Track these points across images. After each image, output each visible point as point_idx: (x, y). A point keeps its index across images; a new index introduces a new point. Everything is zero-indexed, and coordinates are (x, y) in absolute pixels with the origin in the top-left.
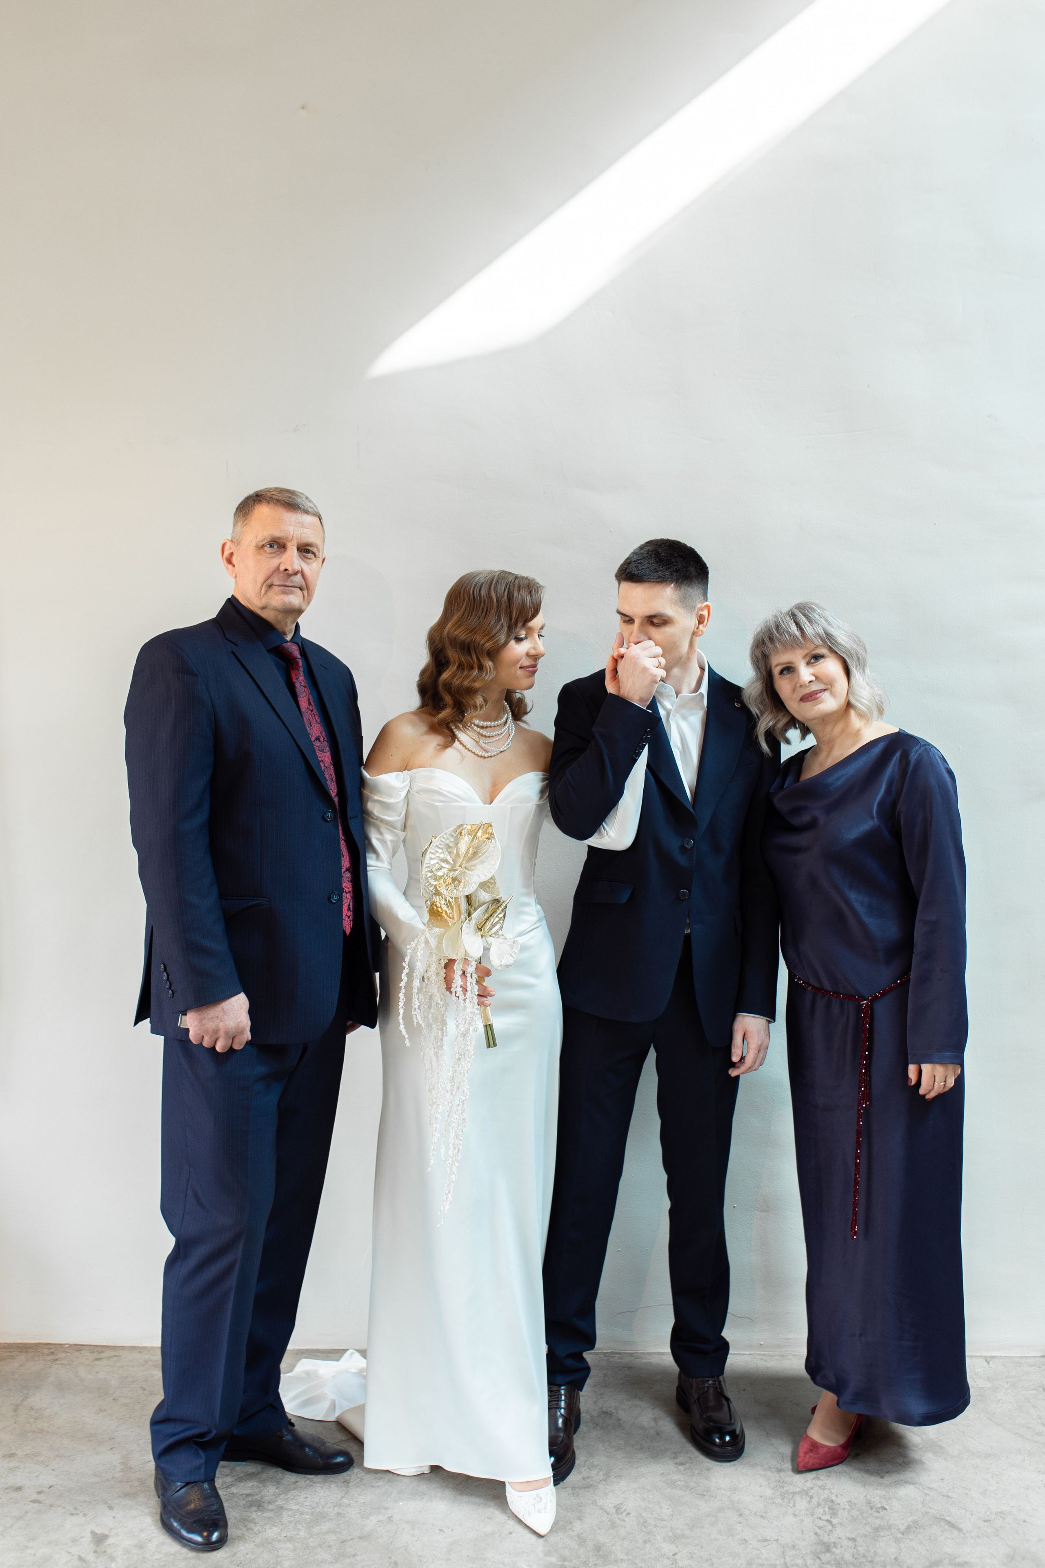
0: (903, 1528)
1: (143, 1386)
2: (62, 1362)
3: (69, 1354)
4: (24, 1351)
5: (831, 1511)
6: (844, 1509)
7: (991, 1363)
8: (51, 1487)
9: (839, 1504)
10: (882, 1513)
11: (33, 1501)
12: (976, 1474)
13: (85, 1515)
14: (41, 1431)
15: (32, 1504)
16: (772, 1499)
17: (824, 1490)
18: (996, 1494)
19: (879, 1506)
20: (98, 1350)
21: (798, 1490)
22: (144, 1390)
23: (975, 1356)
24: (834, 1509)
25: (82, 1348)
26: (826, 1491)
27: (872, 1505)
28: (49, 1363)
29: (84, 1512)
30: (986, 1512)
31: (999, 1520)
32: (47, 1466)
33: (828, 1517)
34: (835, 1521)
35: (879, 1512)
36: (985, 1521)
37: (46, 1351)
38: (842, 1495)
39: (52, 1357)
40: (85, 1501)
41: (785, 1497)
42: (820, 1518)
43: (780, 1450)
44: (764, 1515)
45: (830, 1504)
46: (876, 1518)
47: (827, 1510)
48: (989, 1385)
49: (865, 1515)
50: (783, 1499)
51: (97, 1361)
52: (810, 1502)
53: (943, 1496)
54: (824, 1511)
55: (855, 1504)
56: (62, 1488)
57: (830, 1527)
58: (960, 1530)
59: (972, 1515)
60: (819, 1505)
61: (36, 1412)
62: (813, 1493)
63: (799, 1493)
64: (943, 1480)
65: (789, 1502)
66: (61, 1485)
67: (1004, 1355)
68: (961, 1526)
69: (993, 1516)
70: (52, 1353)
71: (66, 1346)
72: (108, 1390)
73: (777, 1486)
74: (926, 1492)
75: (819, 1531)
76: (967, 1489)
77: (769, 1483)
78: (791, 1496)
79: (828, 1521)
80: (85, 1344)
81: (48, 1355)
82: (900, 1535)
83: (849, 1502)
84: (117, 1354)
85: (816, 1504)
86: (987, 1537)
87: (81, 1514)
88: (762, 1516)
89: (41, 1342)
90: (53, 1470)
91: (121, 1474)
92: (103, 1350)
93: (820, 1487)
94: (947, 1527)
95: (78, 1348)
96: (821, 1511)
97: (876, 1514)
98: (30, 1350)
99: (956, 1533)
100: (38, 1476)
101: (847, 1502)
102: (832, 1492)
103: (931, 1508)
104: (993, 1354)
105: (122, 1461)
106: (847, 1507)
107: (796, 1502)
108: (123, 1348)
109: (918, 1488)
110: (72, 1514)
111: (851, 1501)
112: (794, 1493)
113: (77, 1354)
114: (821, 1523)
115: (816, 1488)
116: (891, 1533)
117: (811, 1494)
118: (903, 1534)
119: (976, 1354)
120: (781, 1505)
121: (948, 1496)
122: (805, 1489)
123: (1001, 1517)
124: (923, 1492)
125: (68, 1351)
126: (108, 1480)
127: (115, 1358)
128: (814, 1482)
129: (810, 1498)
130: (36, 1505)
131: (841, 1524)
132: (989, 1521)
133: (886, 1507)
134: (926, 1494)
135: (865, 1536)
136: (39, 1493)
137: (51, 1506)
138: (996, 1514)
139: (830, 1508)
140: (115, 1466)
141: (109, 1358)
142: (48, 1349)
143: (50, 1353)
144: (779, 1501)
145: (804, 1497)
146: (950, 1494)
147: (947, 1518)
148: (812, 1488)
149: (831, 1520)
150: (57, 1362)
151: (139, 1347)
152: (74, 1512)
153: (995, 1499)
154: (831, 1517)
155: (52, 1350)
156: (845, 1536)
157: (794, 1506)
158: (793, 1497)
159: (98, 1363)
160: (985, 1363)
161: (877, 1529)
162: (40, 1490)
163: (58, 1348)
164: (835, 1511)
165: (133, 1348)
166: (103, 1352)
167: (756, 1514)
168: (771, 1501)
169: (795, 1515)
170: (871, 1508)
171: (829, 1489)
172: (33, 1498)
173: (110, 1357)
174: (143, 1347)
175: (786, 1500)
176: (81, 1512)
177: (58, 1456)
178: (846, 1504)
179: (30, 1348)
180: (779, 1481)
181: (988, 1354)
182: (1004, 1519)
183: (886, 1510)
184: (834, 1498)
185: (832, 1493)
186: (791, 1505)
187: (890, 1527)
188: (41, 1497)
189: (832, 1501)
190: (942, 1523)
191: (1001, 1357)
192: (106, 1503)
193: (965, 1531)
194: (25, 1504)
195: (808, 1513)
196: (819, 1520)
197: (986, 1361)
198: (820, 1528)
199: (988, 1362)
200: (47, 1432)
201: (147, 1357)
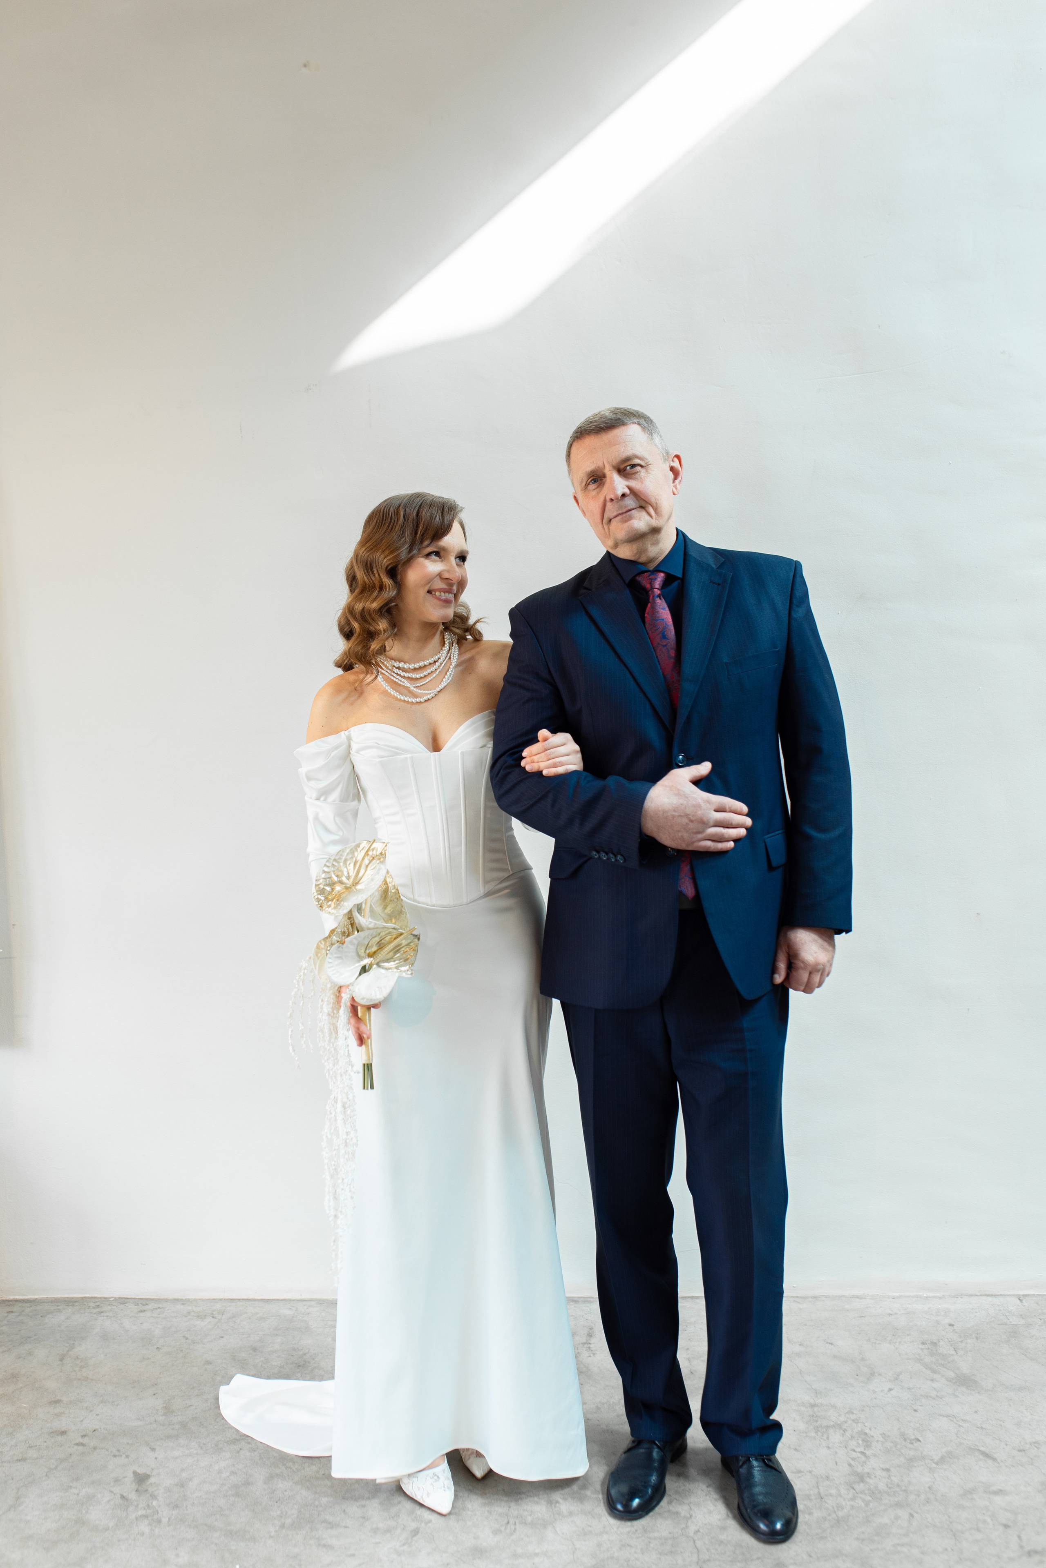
0: (936, 1458)
1: (186, 1336)
2: (108, 1314)
3: (114, 1307)
4: (70, 1304)
5: (865, 1443)
6: (878, 1441)
7: (1024, 1301)
8: (94, 1431)
9: (873, 1437)
10: (915, 1444)
11: (77, 1444)
12: (1010, 1406)
13: (127, 1457)
14: (86, 1379)
15: (76, 1447)
16: (806, 1432)
17: (857, 1423)
18: (1030, 1425)
19: (913, 1437)
20: (142, 1303)
21: (832, 1423)
22: (187, 1339)
23: (1008, 1295)
24: (868, 1441)
25: (126, 1301)
26: (859, 1425)
27: (905, 1437)
28: (95, 1315)
29: (127, 1454)
30: (1020, 1443)
31: (1034, 1449)
32: (91, 1411)
33: (862, 1449)
34: (868, 1453)
35: (912, 1444)
36: (1019, 1451)
37: (92, 1304)
38: (875, 1428)
39: (98, 1310)
40: (128, 1443)
41: (819, 1431)
42: (854, 1451)
43: (813, 1387)
44: (797, 1448)
45: (863, 1436)
46: (910, 1449)
47: (860, 1442)
48: (1022, 1322)
49: (899, 1446)
50: (816, 1432)
51: (142, 1313)
52: (843, 1435)
53: (978, 1427)
54: (858, 1443)
55: (889, 1436)
56: (106, 1432)
57: (863, 1459)
58: (994, 1459)
59: (1006, 1445)
60: (852, 1437)
61: (81, 1361)
62: (847, 1427)
63: (833, 1426)
64: (976, 1412)
65: (822, 1436)
66: (104, 1429)
67: (1038, 1293)
68: (995, 1456)
69: (1028, 1446)
70: (98, 1306)
71: (112, 1299)
72: (152, 1340)
73: (810, 1420)
74: (960, 1424)
75: (852, 1463)
76: (1001, 1421)
77: (802, 1418)
78: (824, 1430)
79: (862, 1453)
80: (129, 1297)
81: (94, 1308)
82: (934, 1465)
83: (883, 1435)
84: (161, 1306)
85: (850, 1437)
86: (1022, 1466)
87: (124, 1456)
88: (796, 1449)
89: (87, 1295)
90: (97, 1415)
91: (164, 1417)
92: (147, 1303)
93: (853, 1421)
94: (981, 1457)
95: (123, 1301)
96: (855, 1443)
97: (911, 1446)
98: (77, 1304)
99: (990, 1462)
100: (82, 1421)
101: (881, 1434)
102: (866, 1425)
103: (965, 1439)
104: (1026, 1293)
105: (165, 1405)
106: (881, 1439)
107: (830, 1436)
108: (166, 1300)
109: (951, 1420)
110: (115, 1456)
111: (884, 1434)
112: (828, 1427)
113: (122, 1306)
114: (854, 1455)
115: (850, 1422)
116: (925, 1463)
117: (844, 1427)
118: (937, 1464)
119: (1009, 1293)
120: (814, 1438)
121: (982, 1428)
122: (839, 1422)
123: (1036, 1447)
124: (956, 1423)
125: (114, 1304)
126: (151, 1424)
127: (159, 1310)
128: (847, 1416)
129: (844, 1431)
130: (81, 1448)
131: (875, 1455)
132: (1024, 1451)
133: (920, 1439)
134: (960, 1426)
135: (899, 1466)
136: (83, 1436)
137: (95, 1448)
138: (1031, 1444)
139: (863, 1441)
140: (157, 1410)
141: (152, 1310)
142: (94, 1302)
143: (96, 1306)
144: (813, 1434)
145: (838, 1430)
146: (984, 1426)
147: (982, 1449)
148: (846, 1422)
149: (865, 1452)
150: (102, 1314)
151: (182, 1299)
152: (117, 1453)
153: (1029, 1429)
154: (865, 1449)
155: (97, 1304)
156: (879, 1467)
157: (828, 1438)
158: (826, 1430)
159: (142, 1314)
160: (1018, 1302)
161: (911, 1460)
162: (84, 1433)
163: (104, 1301)
164: (869, 1443)
165: (176, 1301)
166: (147, 1304)
167: (789, 1447)
168: (805, 1435)
169: (828, 1448)
170: (905, 1440)
171: (863, 1423)
172: (77, 1441)
173: (154, 1309)
174: (186, 1299)
175: (819, 1434)
176: (123, 1454)
177: (102, 1402)
178: (879, 1436)
179: (76, 1302)
180: (813, 1416)
181: (1021, 1293)
182: (1038, 1448)
183: (920, 1441)
184: (867, 1431)
185: (865, 1426)
186: (825, 1438)
187: (924, 1458)
188: (85, 1440)
189: (866, 1434)
190: (977, 1453)
191: (1034, 1295)
192: (148, 1445)
193: (999, 1461)
194: (69, 1447)
195: (842, 1446)
196: (853, 1452)
197: (1019, 1299)
198: (853, 1459)
199: (1021, 1300)
200: (92, 1380)
201: (189, 1308)
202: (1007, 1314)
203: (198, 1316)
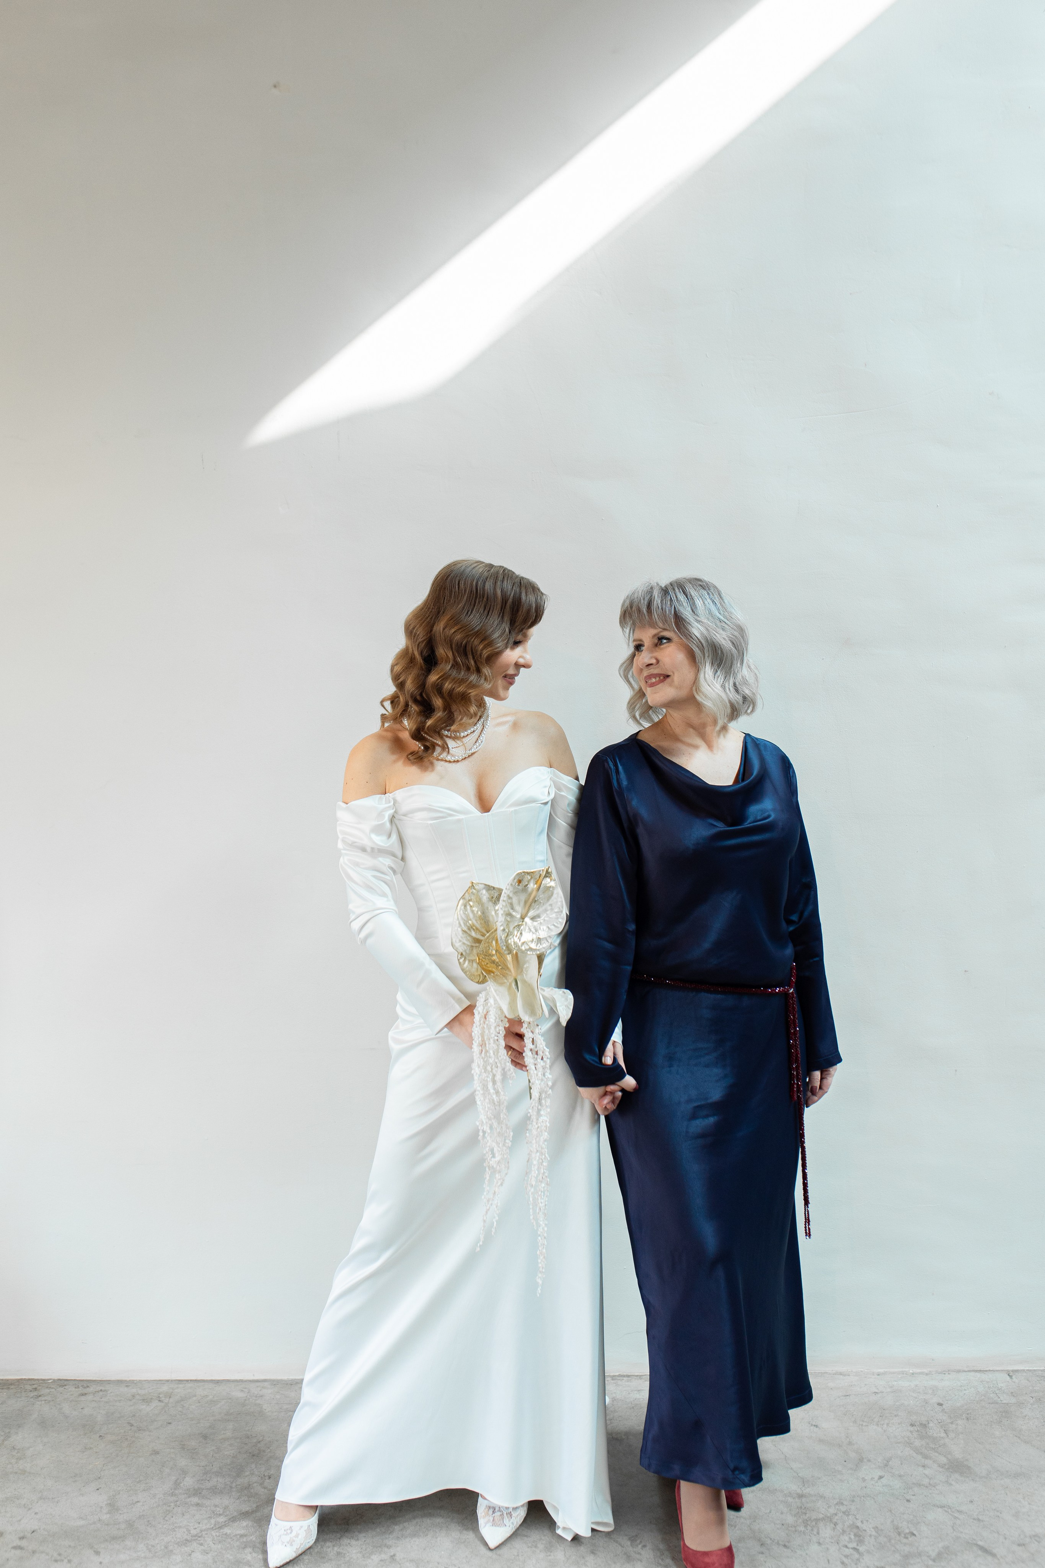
0: (933, 1554)
1: (132, 1422)
2: (46, 1398)
3: (53, 1390)
4: (5, 1387)
5: (857, 1538)
6: (870, 1536)
7: (1014, 1377)
8: (33, 1532)
9: (865, 1531)
10: (910, 1539)
11: (15, 1548)
12: (1007, 1495)
13: (69, 1561)
14: (24, 1472)
15: (13, 1551)
16: (795, 1527)
17: (848, 1515)
18: (1029, 1516)
19: (907, 1531)
20: (83, 1385)
21: (821, 1516)
22: (132, 1425)
23: (997, 1371)
24: (860, 1536)
25: (65, 1383)
26: (850, 1517)
27: (900, 1531)
28: (32, 1400)
29: (69, 1558)
30: (1020, 1536)
31: (1034, 1543)
32: (29, 1509)
33: (854, 1545)
34: (862, 1549)
35: (907, 1538)
36: (1019, 1545)
37: (28, 1387)
38: (867, 1521)
39: (35, 1393)
40: (70, 1546)
41: (808, 1524)
42: (846, 1547)
43: (799, 1475)
44: (787, 1544)
45: (855, 1530)
46: (905, 1544)
47: (852, 1537)
48: (1013, 1400)
49: (893, 1541)
50: (805, 1527)
51: (83, 1397)
52: (834, 1529)
53: (974, 1519)
54: (850, 1538)
55: (882, 1530)
56: (46, 1533)
57: (857, 1556)
58: (994, 1555)
59: (1005, 1538)
60: (844, 1532)
61: (18, 1452)
62: (837, 1519)
63: (823, 1519)
64: (972, 1502)
65: (812, 1530)
66: (44, 1529)
67: (1027, 1369)
68: (995, 1551)
69: (1028, 1540)
70: (35, 1389)
71: (50, 1381)
72: (94, 1427)
73: (798, 1512)
74: (956, 1515)
75: (845, 1560)
76: (998, 1511)
77: (790, 1510)
78: (814, 1523)
79: (854, 1549)
80: (69, 1379)
81: (31, 1391)
82: (931, 1563)
83: (876, 1528)
84: (103, 1389)
85: (841, 1531)
86: (1022, 1562)
87: (66, 1561)
88: (785, 1546)
89: (24, 1377)
90: (36, 1513)
91: (108, 1516)
92: (88, 1385)
93: (844, 1513)
94: (980, 1552)
95: (62, 1383)
96: (847, 1538)
97: (905, 1541)
98: (12, 1387)
99: (989, 1558)
100: (20, 1520)
101: (873, 1528)
102: (857, 1517)
103: (962, 1532)
104: (1016, 1368)
105: (109, 1502)
106: (874, 1533)
107: (820, 1530)
108: (109, 1382)
109: (946, 1511)
110: (56, 1561)
111: (877, 1527)
112: (817, 1520)
113: (61, 1389)
114: (847, 1551)
115: (840, 1514)
116: (922, 1560)
117: (835, 1520)
118: (934, 1560)
119: (997, 1369)
120: (804, 1533)
121: (979, 1520)
122: (829, 1515)
123: (1037, 1541)
124: (952, 1515)
125: (52, 1386)
126: (94, 1523)
127: (101, 1393)
128: (837, 1507)
129: (835, 1525)
130: (18, 1552)
131: (868, 1552)
132: (1024, 1545)
133: (915, 1532)
134: (956, 1518)
135: (895, 1564)
136: (22, 1538)
137: (34, 1552)
138: (1030, 1537)
139: (855, 1535)
140: (101, 1507)
141: (94, 1393)
142: (30, 1385)
143: (33, 1389)
144: (802, 1529)
145: (828, 1524)
146: (980, 1517)
147: (980, 1543)
148: (836, 1514)
149: (858, 1548)
150: (40, 1398)
151: (126, 1381)
152: (59, 1558)
153: (1028, 1521)
154: (857, 1545)
155: (34, 1387)
156: (874, 1565)
157: (818, 1533)
158: (816, 1524)
159: (83, 1398)
160: (1008, 1378)
161: (907, 1557)
162: (22, 1535)
163: (42, 1383)
164: (862, 1538)
165: (120, 1382)
166: (88, 1387)
167: (778, 1544)
168: (793, 1529)
169: (819, 1544)
170: (899, 1534)
171: (854, 1515)
172: (15, 1544)
173: (95, 1392)
174: (130, 1380)
175: (809, 1528)
176: (65, 1558)
177: (41, 1498)
178: (872, 1530)
179: (11, 1384)
180: (801, 1508)
181: (1011, 1368)
182: (1039, 1542)
183: (915, 1535)
184: (859, 1524)
185: (857, 1519)
186: (815, 1533)
187: (920, 1554)
188: (24, 1543)
189: (858, 1527)
190: (975, 1548)
191: (1024, 1370)
192: (92, 1547)
193: (998, 1557)
194: (6, 1551)
195: (833, 1541)
196: (845, 1549)
197: (1009, 1375)
198: (846, 1556)
199: (1011, 1377)
200: (30, 1473)
201: (134, 1390)
202: (997, 1392)
203: (143, 1400)
